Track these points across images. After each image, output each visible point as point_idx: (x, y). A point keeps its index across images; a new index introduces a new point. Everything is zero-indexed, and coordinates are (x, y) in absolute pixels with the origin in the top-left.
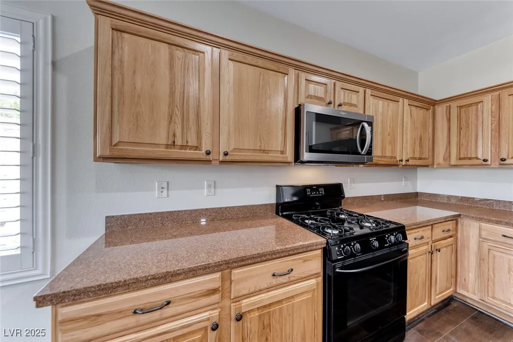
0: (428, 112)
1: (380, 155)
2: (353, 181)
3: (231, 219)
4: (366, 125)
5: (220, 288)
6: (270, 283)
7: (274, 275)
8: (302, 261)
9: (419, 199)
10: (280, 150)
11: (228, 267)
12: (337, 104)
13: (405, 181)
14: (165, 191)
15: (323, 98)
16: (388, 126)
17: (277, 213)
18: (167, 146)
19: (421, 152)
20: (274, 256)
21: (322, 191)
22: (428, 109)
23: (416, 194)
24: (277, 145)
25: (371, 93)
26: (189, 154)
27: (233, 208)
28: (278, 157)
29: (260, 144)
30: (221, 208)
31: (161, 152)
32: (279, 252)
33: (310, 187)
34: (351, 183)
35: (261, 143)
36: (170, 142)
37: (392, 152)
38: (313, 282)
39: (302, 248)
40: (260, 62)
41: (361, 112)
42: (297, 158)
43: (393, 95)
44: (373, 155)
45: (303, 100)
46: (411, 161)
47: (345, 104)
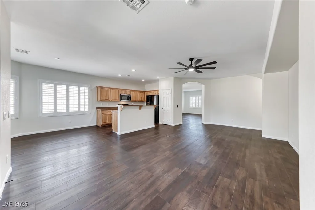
1: (133, 100)
4: (130, 96)
15: (124, 93)
16: (135, 95)
19: (141, 99)
22: (143, 93)
24: (117, 99)
25: (132, 91)
26: (107, 100)
28: (118, 100)
29: (115, 99)
37: (136, 100)
40: (115, 89)
42: (120, 101)
43: (136, 91)
44: (131, 100)
45: (121, 93)
46: (139, 101)
47: (127, 93)
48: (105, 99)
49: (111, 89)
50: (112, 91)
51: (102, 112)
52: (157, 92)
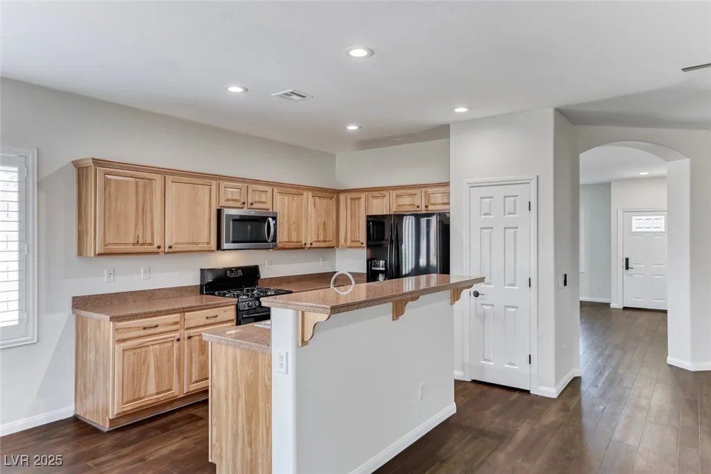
0: (331, 201)
1: (287, 240)
2: (271, 263)
4: (270, 219)
5: (180, 322)
6: (206, 322)
7: (207, 318)
8: (223, 311)
10: (206, 242)
11: (183, 311)
12: (249, 204)
13: (322, 261)
14: (112, 277)
15: (238, 200)
16: (294, 216)
17: (202, 293)
18: (134, 244)
20: (207, 307)
21: (240, 273)
22: (331, 198)
24: (204, 238)
25: (278, 191)
26: (146, 248)
28: (205, 247)
31: (130, 248)
33: (230, 269)
34: (268, 264)
35: (193, 238)
36: (136, 242)
37: (298, 237)
38: (229, 324)
40: (192, 180)
41: (270, 207)
42: (219, 247)
43: (297, 190)
44: (278, 241)
45: (223, 203)
46: (314, 245)
47: (256, 202)
48: (131, 240)
49: (169, 178)
50: (172, 189)
51: (116, 330)
52: (428, 196)
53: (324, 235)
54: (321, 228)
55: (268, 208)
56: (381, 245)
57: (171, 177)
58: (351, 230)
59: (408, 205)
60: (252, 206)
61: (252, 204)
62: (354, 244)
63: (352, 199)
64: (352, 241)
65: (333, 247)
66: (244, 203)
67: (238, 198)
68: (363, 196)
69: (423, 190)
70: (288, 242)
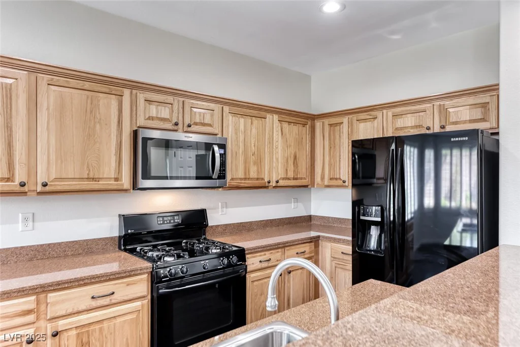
0: (305, 128)
1: (243, 177)
2: (225, 205)
3: (57, 257)
4: (216, 148)
5: (35, 310)
6: (90, 305)
7: (93, 298)
8: (125, 285)
9: (312, 223)
10: (113, 177)
11: (43, 291)
12: (186, 125)
13: (294, 202)
15: (168, 119)
16: (253, 145)
17: (120, 248)
19: (296, 171)
20: (93, 280)
21: (179, 219)
22: (304, 125)
23: (310, 218)
24: (109, 170)
25: (229, 110)
27: (60, 244)
28: (113, 184)
29: (87, 172)
30: (42, 246)
32: (99, 277)
33: (164, 215)
34: (222, 207)
35: (89, 171)
37: (258, 172)
38: (138, 304)
39: (125, 272)
40: (87, 85)
41: (218, 131)
42: (135, 186)
43: (258, 111)
44: (229, 176)
45: (141, 121)
46: (281, 183)
47: (196, 124)
49: (43, 79)
50: (49, 95)
52: (444, 111)
53: (294, 171)
54: (291, 162)
55: (216, 132)
56: (371, 184)
57: (47, 77)
58: (330, 165)
59: (412, 127)
60: (189, 129)
61: (189, 126)
62: (334, 183)
63: (331, 125)
64: (331, 179)
65: (306, 186)
66: (176, 124)
67: (167, 116)
68: (345, 120)
69: (437, 103)
70: (245, 179)
